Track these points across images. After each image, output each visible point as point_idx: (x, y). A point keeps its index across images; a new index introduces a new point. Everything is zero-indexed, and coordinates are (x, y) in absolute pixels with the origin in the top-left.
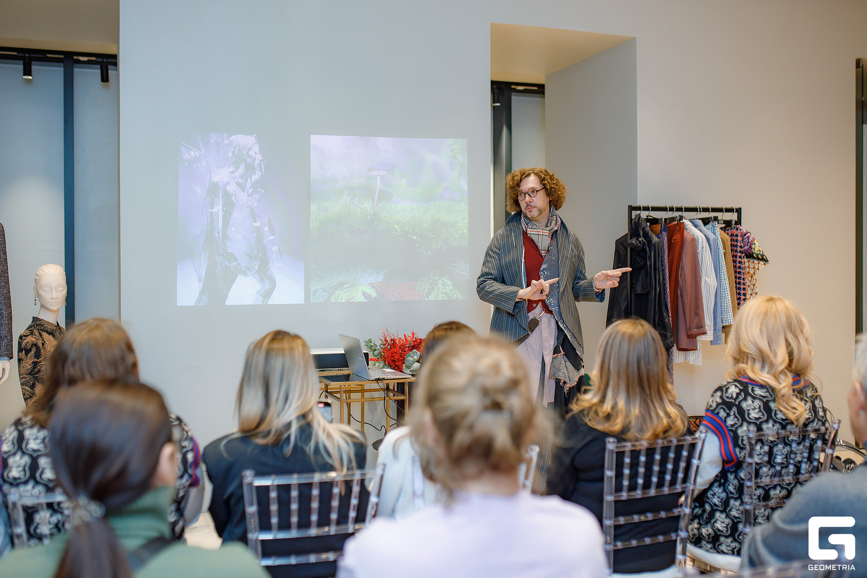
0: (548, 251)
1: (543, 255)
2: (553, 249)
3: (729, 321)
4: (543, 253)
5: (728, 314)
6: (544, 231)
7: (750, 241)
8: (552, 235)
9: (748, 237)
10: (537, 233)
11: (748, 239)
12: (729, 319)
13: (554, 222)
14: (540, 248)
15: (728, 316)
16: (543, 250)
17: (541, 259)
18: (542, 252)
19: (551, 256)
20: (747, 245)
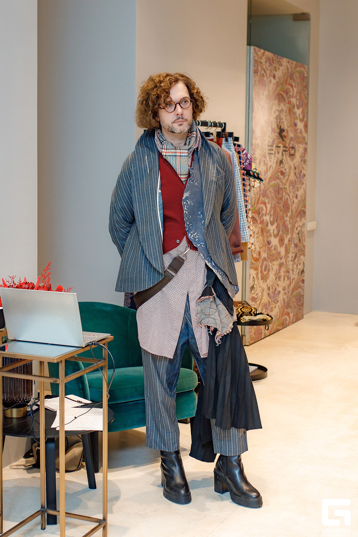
0: (189, 175)
1: (183, 180)
2: (195, 172)
3: (246, 239)
4: (183, 178)
5: (245, 232)
6: (181, 151)
7: (248, 158)
8: (193, 154)
9: (247, 155)
10: (173, 154)
11: (247, 156)
12: (246, 236)
13: (193, 140)
14: (178, 172)
15: (246, 234)
16: (182, 175)
17: (180, 187)
18: (182, 176)
19: (193, 181)
20: (246, 162)
